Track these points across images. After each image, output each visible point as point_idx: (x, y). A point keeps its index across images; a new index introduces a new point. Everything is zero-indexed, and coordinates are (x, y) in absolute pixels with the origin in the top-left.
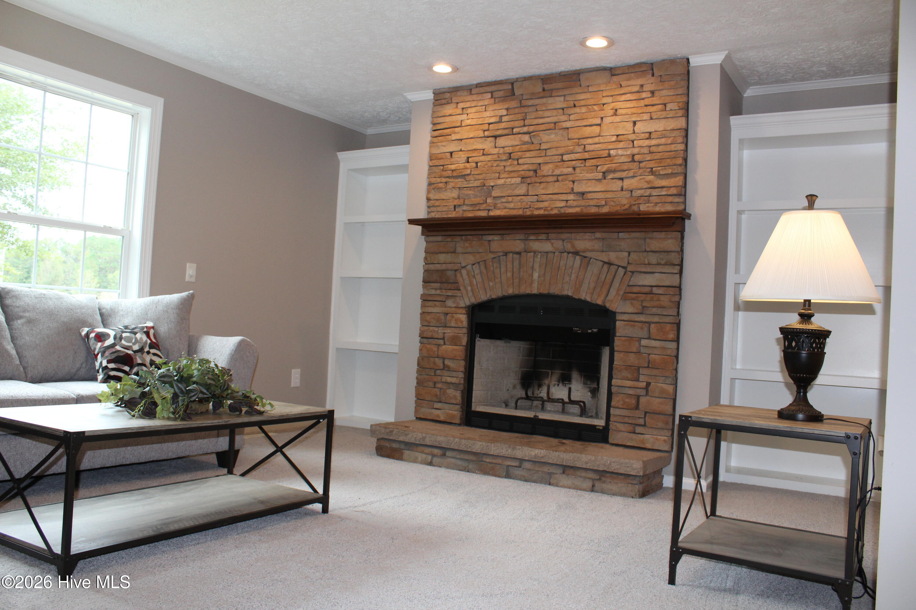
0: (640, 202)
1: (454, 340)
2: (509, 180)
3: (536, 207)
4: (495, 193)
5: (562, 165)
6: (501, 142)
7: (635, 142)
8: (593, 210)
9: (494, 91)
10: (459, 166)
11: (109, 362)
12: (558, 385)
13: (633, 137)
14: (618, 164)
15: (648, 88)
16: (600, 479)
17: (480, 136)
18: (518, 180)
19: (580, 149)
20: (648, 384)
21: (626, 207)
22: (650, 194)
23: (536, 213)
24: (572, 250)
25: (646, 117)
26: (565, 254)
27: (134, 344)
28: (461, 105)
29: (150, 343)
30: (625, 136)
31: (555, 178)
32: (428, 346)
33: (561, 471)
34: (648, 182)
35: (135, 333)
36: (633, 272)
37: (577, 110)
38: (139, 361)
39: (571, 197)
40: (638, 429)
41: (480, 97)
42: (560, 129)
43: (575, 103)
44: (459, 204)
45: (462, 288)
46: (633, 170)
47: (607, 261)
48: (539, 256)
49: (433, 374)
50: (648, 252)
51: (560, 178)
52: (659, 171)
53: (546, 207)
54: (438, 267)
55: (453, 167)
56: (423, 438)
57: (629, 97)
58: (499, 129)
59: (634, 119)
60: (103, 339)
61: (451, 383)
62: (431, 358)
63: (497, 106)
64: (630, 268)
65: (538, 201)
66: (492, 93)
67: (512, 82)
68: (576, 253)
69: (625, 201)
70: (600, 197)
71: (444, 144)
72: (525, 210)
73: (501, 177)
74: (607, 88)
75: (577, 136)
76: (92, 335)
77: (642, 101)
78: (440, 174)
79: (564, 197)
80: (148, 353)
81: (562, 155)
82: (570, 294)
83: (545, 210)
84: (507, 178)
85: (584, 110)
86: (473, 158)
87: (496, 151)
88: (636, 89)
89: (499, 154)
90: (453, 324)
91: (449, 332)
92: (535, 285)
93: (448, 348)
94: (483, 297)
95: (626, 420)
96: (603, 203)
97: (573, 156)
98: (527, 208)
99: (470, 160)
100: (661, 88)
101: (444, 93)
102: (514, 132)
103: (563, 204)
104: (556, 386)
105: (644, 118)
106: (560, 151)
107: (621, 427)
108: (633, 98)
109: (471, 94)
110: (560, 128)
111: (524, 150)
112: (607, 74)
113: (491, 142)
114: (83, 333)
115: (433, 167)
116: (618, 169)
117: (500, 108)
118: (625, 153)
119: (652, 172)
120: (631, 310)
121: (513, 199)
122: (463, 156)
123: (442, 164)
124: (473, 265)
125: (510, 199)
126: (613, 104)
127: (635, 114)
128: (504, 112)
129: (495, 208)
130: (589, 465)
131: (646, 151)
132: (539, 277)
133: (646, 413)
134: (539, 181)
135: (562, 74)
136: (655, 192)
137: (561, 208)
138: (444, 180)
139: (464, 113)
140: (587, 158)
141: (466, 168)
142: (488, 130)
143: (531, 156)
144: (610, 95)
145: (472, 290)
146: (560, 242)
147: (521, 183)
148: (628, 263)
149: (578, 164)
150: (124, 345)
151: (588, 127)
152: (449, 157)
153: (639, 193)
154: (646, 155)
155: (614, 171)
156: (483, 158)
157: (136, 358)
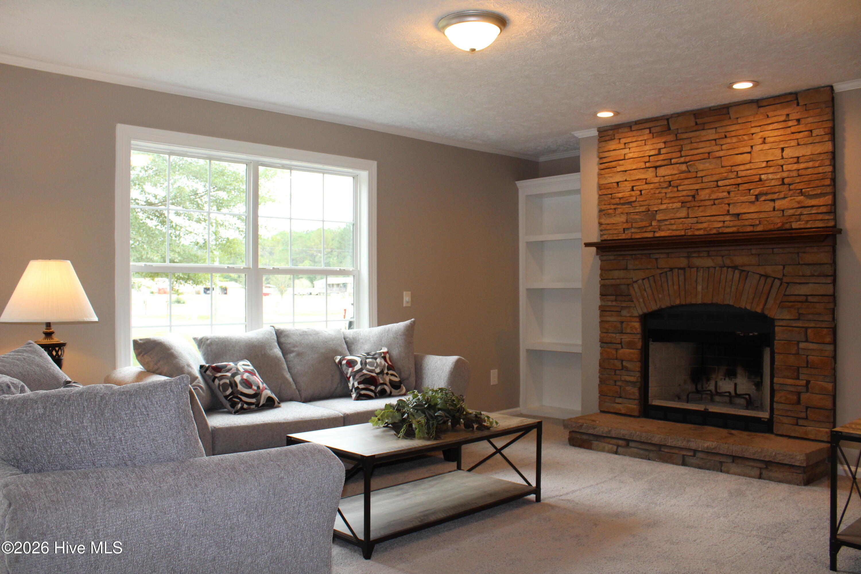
0: (792, 220)
1: (630, 345)
2: (671, 205)
3: (696, 228)
4: (659, 217)
5: (718, 190)
6: (662, 171)
7: (784, 167)
8: (749, 229)
9: (652, 127)
10: (625, 194)
11: (359, 383)
12: (725, 379)
13: (781, 162)
14: (769, 188)
15: (793, 116)
16: (766, 468)
17: (642, 167)
18: (679, 205)
19: (733, 175)
20: (808, 382)
21: (780, 225)
22: (801, 212)
23: (697, 233)
24: (731, 265)
25: (794, 143)
26: (725, 269)
27: (376, 367)
28: (623, 141)
29: (387, 366)
30: (774, 162)
31: (712, 202)
32: (608, 350)
33: (731, 461)
34: (799, 202)
35: (376, 359)
36: (788, 283)
37: (728, 140)
38: (381, 381)
39: (728, 218)
40: (800, 422)
41: (639, 133)
42: (714, 158)
43: (727, 134)
44: (627, 227)
45: (635, 300)
46: (784, 193)
47: (764, 274)
48: (702, 271)
49: (613, 374)
50: (802, 264)
51: (716, 202)
52: (809, 191)
53: (706, 228)
54: (613, 282)
55: (620, 195)
56: (609, 431)
57: (775, 126)
58: (659, 161)
59: (782, 146)
60: (353, 365)
61: (629, 382)
62: (611, 360)
63: (655, 141)
64: (785, 280)
65: (697, 223)
66: (650, 128)
67: (667, 118)
68: (735, 268)
69: (777, 220)
70: (754, 218)
71: (610, 175)
72: (687, 231)
73: (663, 203)
74: (755, 119)
75: (729, 164)
76: (344, 362)
77: (789, 129)
78: (609, 201)
79: (721, 218)
80: (387, 374)
81: (717, 181)
82: (731, 303)
83: (704, 230)
84: (669, 203)
85: (734, 140)
86: (637, 187)
87: (657, 180)
88: (783, 118)
89: (660, 182)
90: (629, 331)
91: (626, 338)
92: (700, 296)
93: (625, 352)
94: (653, 307)
95: (789, 414)
96: (757, 222)
97: (727, 182)
98: (688, 229)
99: (635, 188)
100: (806, 116)
101: (607, 131)
102: (672, 163)
103: (721, 224)
104: (723, 380)
105: (792, 145)
106: (715, 178)
107: (785, 420)
108: (781, 127)
109: (631, 131)
110: (714, 157)
111: (682, 178)
112: (754, 106)
113: (652, 172)
114: (337, 361)
115: (603, 196)
116: (769, 192)
117: (658, 142)
118: (775, 177)
119: (801, 193)
120: (788, 317)
121: (675, 222)
122: (629, 185)
123: (610, 193)
124: (644, 279)
125: (673, 221)
126: (761, 134)
127: (782, 141)
128: (662, 145)
129: (659, 230)
130: (756, 455)
131: (795, 174)
132: (702, 289)
133: (807, 408)
134: (698, 205)
135: (712, 109)
136: (806, 211)
137: (719, 228)
138: (613, 207)
139: (626, 147)
140: (740, 183)
141: (632, 196)
142: (649, 162)
143: (689, 183)
144: (758, 125)
145: (644, 302)
146: (720, 258)
147: (682, 207)
148: (784, 275)
149: (732, 188)
150: (369, 369)
151: (739, 155)
152: (616, 187)
153: (791, 212)
154: (795, 178)
155: (766, 194)
156: (646, 187)
157: (379, 379)
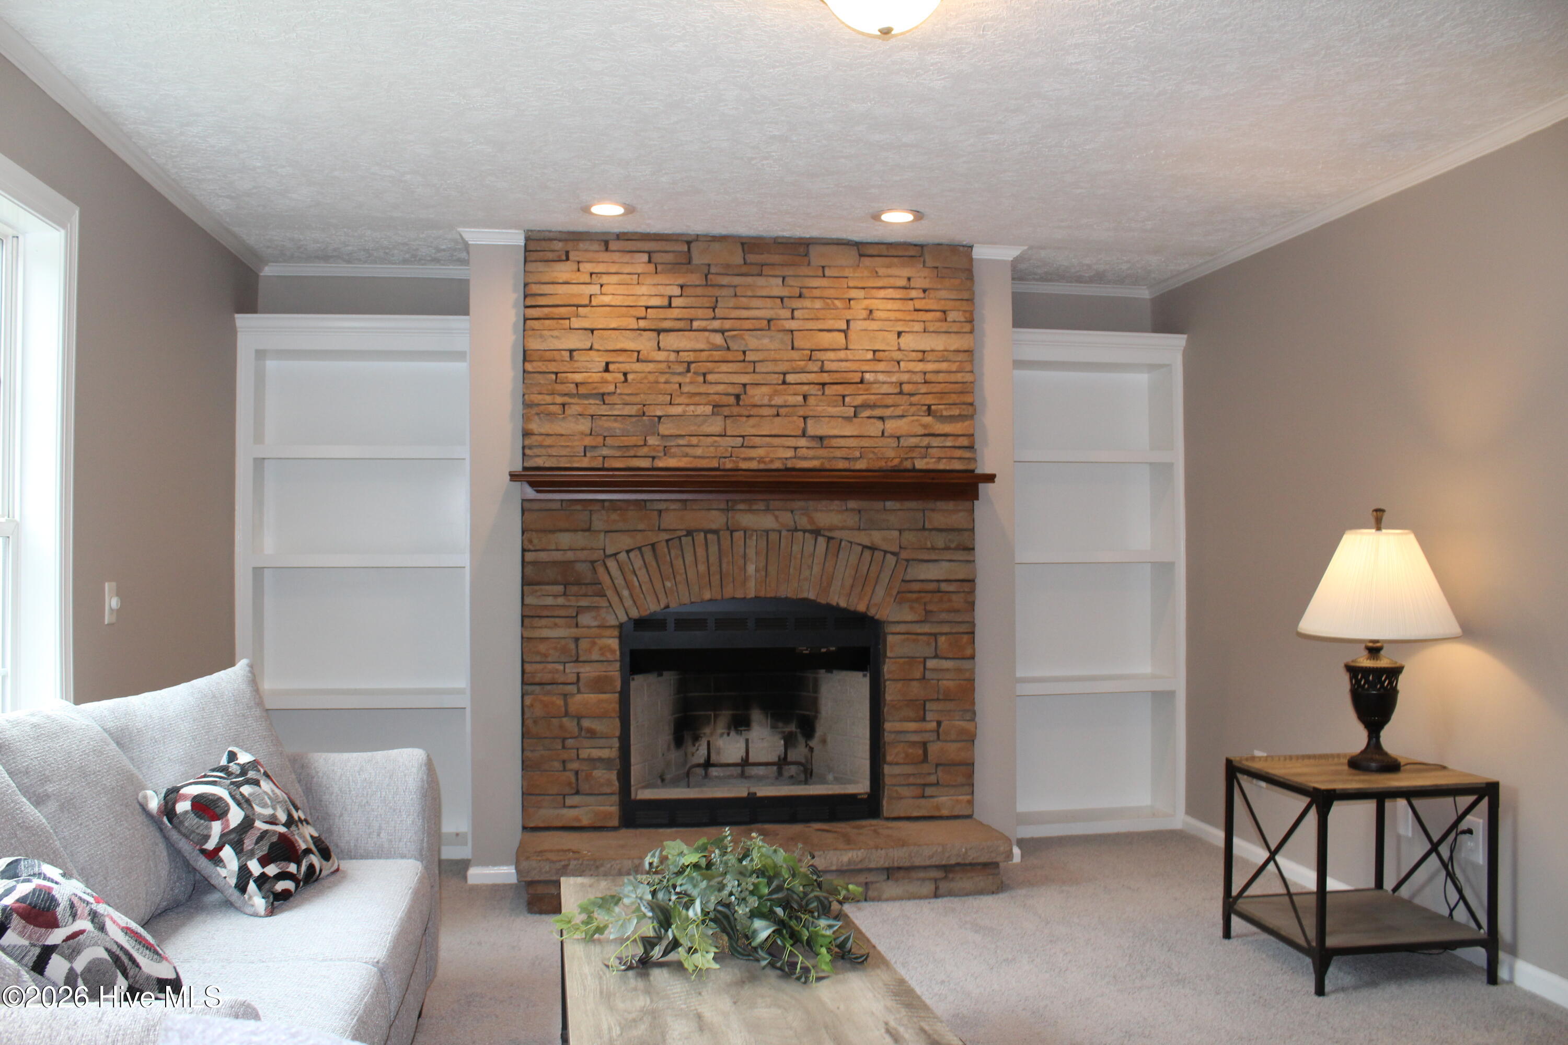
0: (914, 455)
1: (599, 685)
2: (692, 408)
3: (743, 456)
4: (665, 428)
5: (785, 390)
6: (671, 341)
7: (902, 364)
8: (841, 465)
9: (655, 252)
10: (590, 377)
11: (264, 862)
13: (898, 355)
14: (880, 396)
15: (918, 283)
17: (631, 327)
18: (708, 410)
19: (815, 367)
20: (939, 723)
21: (896, 462)
22: (929, 443)
23: (744, 465)
24: (809, 527)
25: (918, 327)
26: (800, 534)
27: (273, 808)
28: (587, 267)
30: (887, 353)
31: (773, 411)
32: (545, 699)
34: (925, 426)
36: (907, 561)
37: (807, 303)
38: (300, 845)
39: (803, 442)
40: (929, 791)
41: (627, 258)
42: (779, 331)
43: (804, 291)
44: (594, 444)
45: (610, 593)
46: (902, 407)
47: (869, 545)
48: (754, 538)
49: (560, 747)
50: (931, 530)
51: (783, 411)
52: (941, 410)
53: (762, 458)
54: (558, 556)
55: (578, 377)
57: (890, 293)
58: (666, 319)
59: (900, 329)
60: (218, 811)
61: (600, 760)
62: (552, 719)
63: (660, 279)
64: (904, 555)
65: (742, 446)
66: (650, 253)
67: (690, 241)
68: (817, 533)
69: (890, 454)
70: (852, 446)
71: (555, 333)
72: (724, 460)
73: (676, 402)
74: (856, 275)
75: (808, 345)
76: (183, 807)
77: (911, 302)
78: (550, 387)
79: (792, 442)
81: (785, 374)
82: (812, 596)
83: (759, 462)
84: (688, 405)
85: (818, 304)
86: (617, 365)
87: (661, 356)
88: (903, 282)
89: (668, 362)
90: (595, 656)
91: (588, 672)
92: (752, 584)
93: (586, 699)
94: (652, 606)
95: (912, 780)
96: (857, 454)
97: (803, 378)
98: (725, 458)
99: (611, 367)
100: (939, 287)
101: (551, 240)
102: (694, 328)
103: (790, 453)
105: (915, 329)
106: (782, 367)
107: (905, 791)
108: (898, 296)
109: (607, 250)
110: (781, 328)
111: (717, 359)
112: (854, 252)
113: (650, 340)
115: (536, 375)
116: (878, 404)
117: (668, 282)
118: (888, 380)
119: (929, 411)
120: (910, 618)
121: (699, 441)
122: (598, 361)
123: (555, 370)
124: (628, 552)
125: (694, 440)
126: (867, 302)
127: (900, 320)
128: (677, 291)
129: (665, 455)
131: (919, 379)
132: (757, 570)
133: (937, 765)
134: (746, 413)
135: (780, 241)
136: (936, 442)
137: (786, 459)
138: (559, 400)
139: (593, 282)
140: (828, 381)
141: (606, 382)
142: (645, 318)
143: (730, 370)
144: (860, 285)
145: (631, 595)
146: (789, 514)
147: (713, 414)
148: (900, 547)
149: (813, 390)
150: (263, 815)
151: (825, 333)
152: (568, 359)
153: (913, 441)
154: (920, 386)
155: (873, 406)
156: (638, 366)
157: (294, 841)
